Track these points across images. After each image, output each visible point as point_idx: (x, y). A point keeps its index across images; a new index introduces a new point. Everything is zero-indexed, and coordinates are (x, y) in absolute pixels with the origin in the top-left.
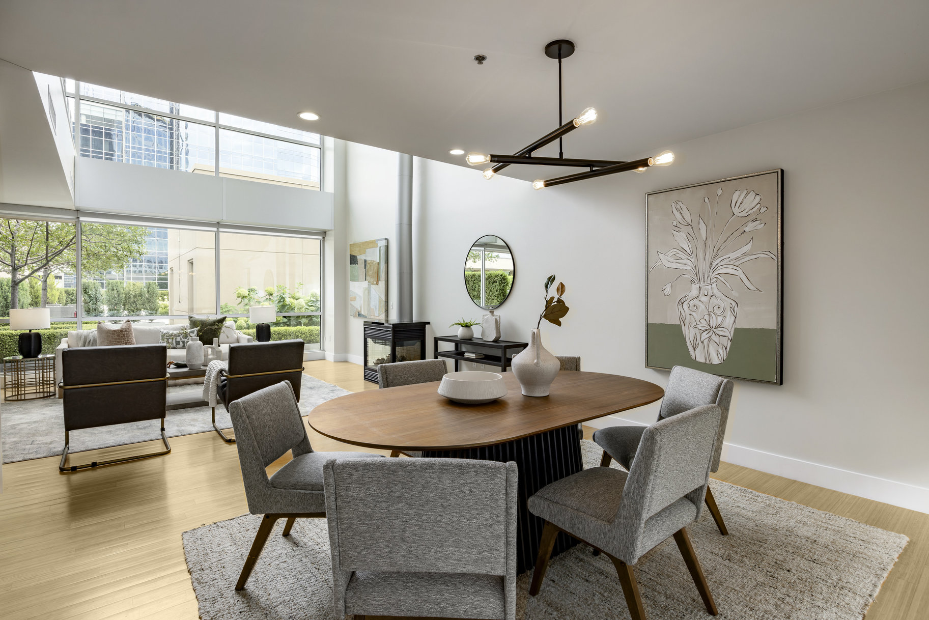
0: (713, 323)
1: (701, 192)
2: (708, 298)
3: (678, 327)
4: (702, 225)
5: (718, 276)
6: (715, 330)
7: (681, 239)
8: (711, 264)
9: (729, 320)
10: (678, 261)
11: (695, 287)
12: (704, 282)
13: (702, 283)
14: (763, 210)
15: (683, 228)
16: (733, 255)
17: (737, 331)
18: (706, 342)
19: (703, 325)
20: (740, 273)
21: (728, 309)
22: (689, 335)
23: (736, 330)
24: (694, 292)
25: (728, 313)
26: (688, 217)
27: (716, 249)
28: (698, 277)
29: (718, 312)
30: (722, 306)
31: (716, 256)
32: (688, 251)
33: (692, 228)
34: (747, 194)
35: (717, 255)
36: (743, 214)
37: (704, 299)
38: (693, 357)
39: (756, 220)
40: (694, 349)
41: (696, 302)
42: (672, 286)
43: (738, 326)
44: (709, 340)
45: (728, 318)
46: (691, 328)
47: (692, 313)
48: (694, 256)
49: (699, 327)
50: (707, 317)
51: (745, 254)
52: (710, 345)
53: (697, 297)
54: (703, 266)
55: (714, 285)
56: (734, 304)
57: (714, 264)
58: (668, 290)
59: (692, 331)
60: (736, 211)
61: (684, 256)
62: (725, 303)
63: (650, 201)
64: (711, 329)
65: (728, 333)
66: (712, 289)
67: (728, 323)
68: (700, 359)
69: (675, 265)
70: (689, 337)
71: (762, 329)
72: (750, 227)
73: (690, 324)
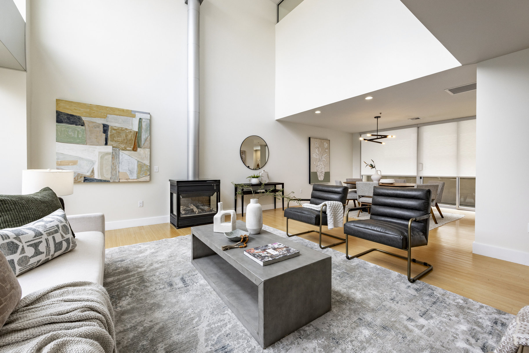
1: (320, 140)
5: (322, 160)
7: (317, 150)
9: (324, 170)
11: (319, 162)
14: (328, 147)
16: (325, 156)
17: (325, 173)
20: (325, 160)
21: (324, 168)
22: (318, 174)
23: (325, 172)
24: (319, 164)
26: (318, 146)
27: (322, 154)
28: (320, 161)
29: (322, 168)
31: (322, 156)
34: (326, 143)
36: (326, 147)
37: (320, 165)
40: (319, 177)
44: (321, 175)
47: (319, 169)
50: (321, 170)
54: (320, 158)
58: (315, 163)
59: (319, 173)
61: (317, 155)
62: (323, 166)
63: (311, 139)
64: (322, 172)
65: (324, 173)
66: (322, 163)
67: (324, 171)
68: (320, 180)
69: (316, 157)
70: (318, 175)
71: (328, 172)
72: (327, 150)
73: (318, 171)
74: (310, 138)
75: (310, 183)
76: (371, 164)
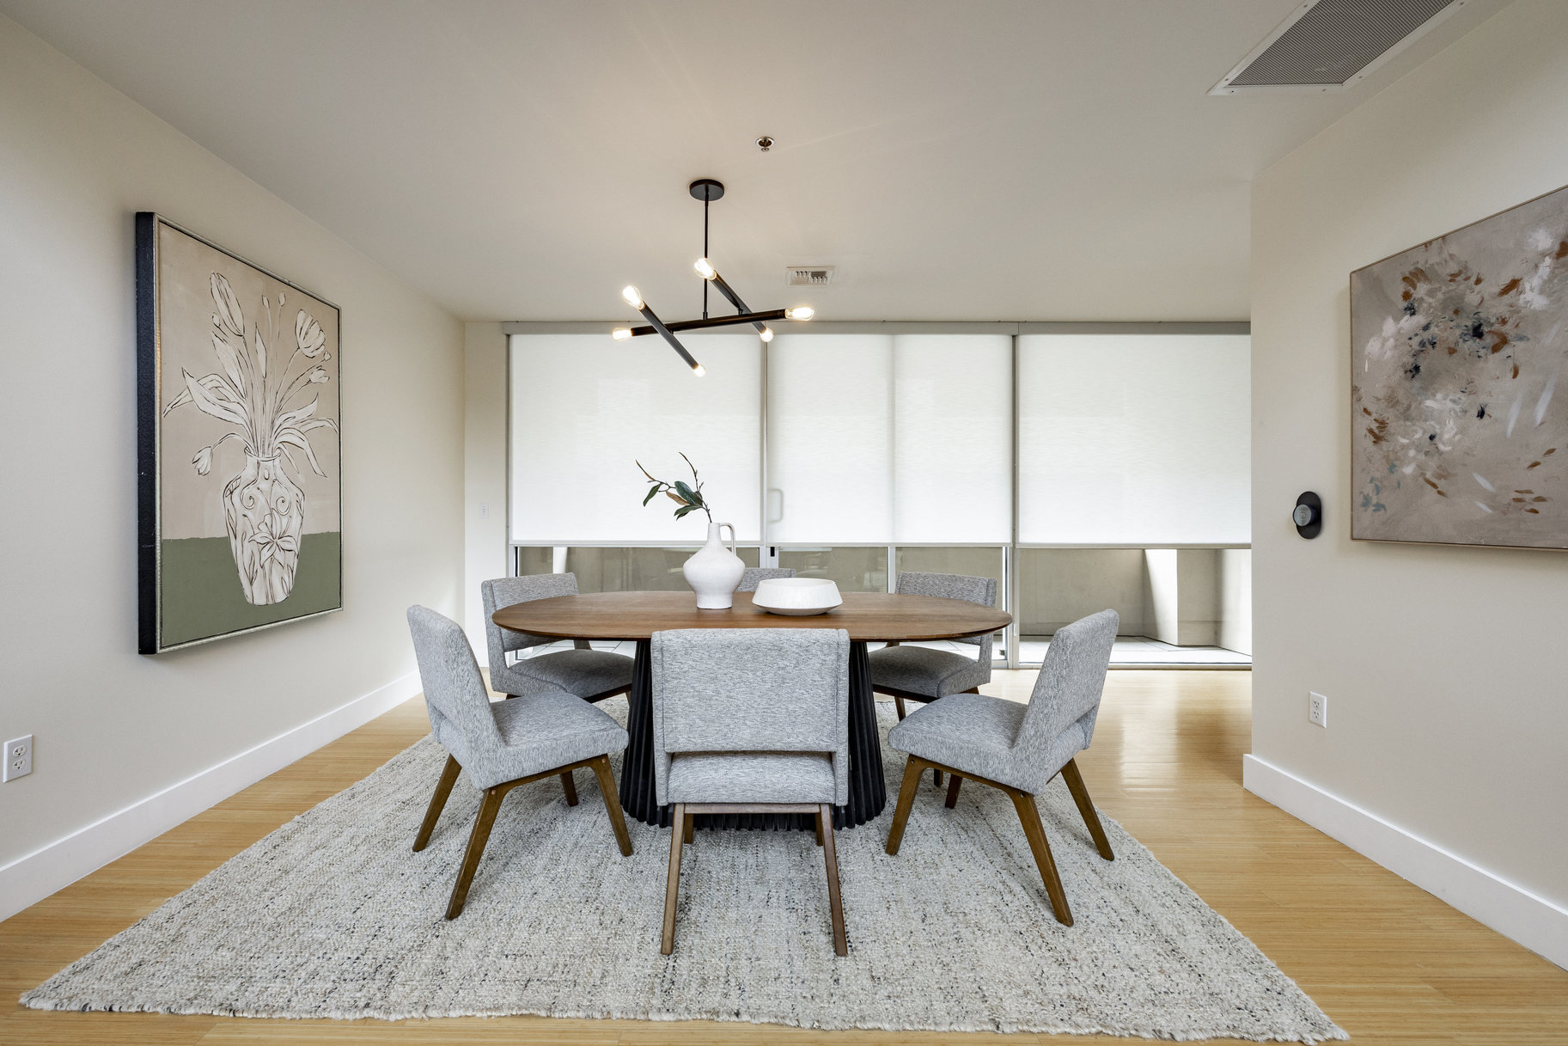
0: (277, 531)
1: (260, 282)
2: (270, 481)
3: (225, 542)
4: (259, 345)
5: (281, 445)
6: (279, 542)
7: (227, 354)
8: (273, 422)
9: (296, 520)
10: (223, 403)
11: (252, 460)
12: (264, 453)
13: (260, 454)
14: (327, 357)
15: (232, 338)
16: (301, 415)
17: (307, 540)
18: (269, 566)
19: (262, 535)
20: (306, 445)
21: (294, 504)
22: (243, 554)
23: (303, 536)
24: (249, 473)
25: (294, 512)
26: (238, 319)
27: (279, 397)
28: (254, 442)
29: (282, 508)
30: (287, 499)
31: (277, 409)
32: (239, 388)
33: (246, 345)
34: (312, 323)
35: (280, 409)
36: (308, 352)
37: (264, 485)
38: (249, 600)
39: (320, 368)
40: (251, 583)
41: (252, 490)
42: (212, 454)
43: (306, 532)
44: (272, 562)
45: (294, 518)
46: (246, 543)
47: (246, 512)
48: (249, 400)
49: (257, 538)
50: (268, 519)
51: (311, 417)
52: (273, 571)
53: (254, 482)
54: (262, 425)
55: (277, 461)
56: (300, 495)
57: (277, 423)
58: (205, 463)
59: (247, 548)
60: (302, 343)
61: (233, 396)
62: (291, 494)
63: (164, 238)
64: (274, 540)
65: (295, 545)
66: (275, 468)
67: (294, 527)
68: (260, 600)
69: (217, 411)
70: (242, 559)
71: (329, 534)
72: (316, 376)
73: (244, 533)
74: (144, 222)
75: (147, 646)
76: (679, 485)
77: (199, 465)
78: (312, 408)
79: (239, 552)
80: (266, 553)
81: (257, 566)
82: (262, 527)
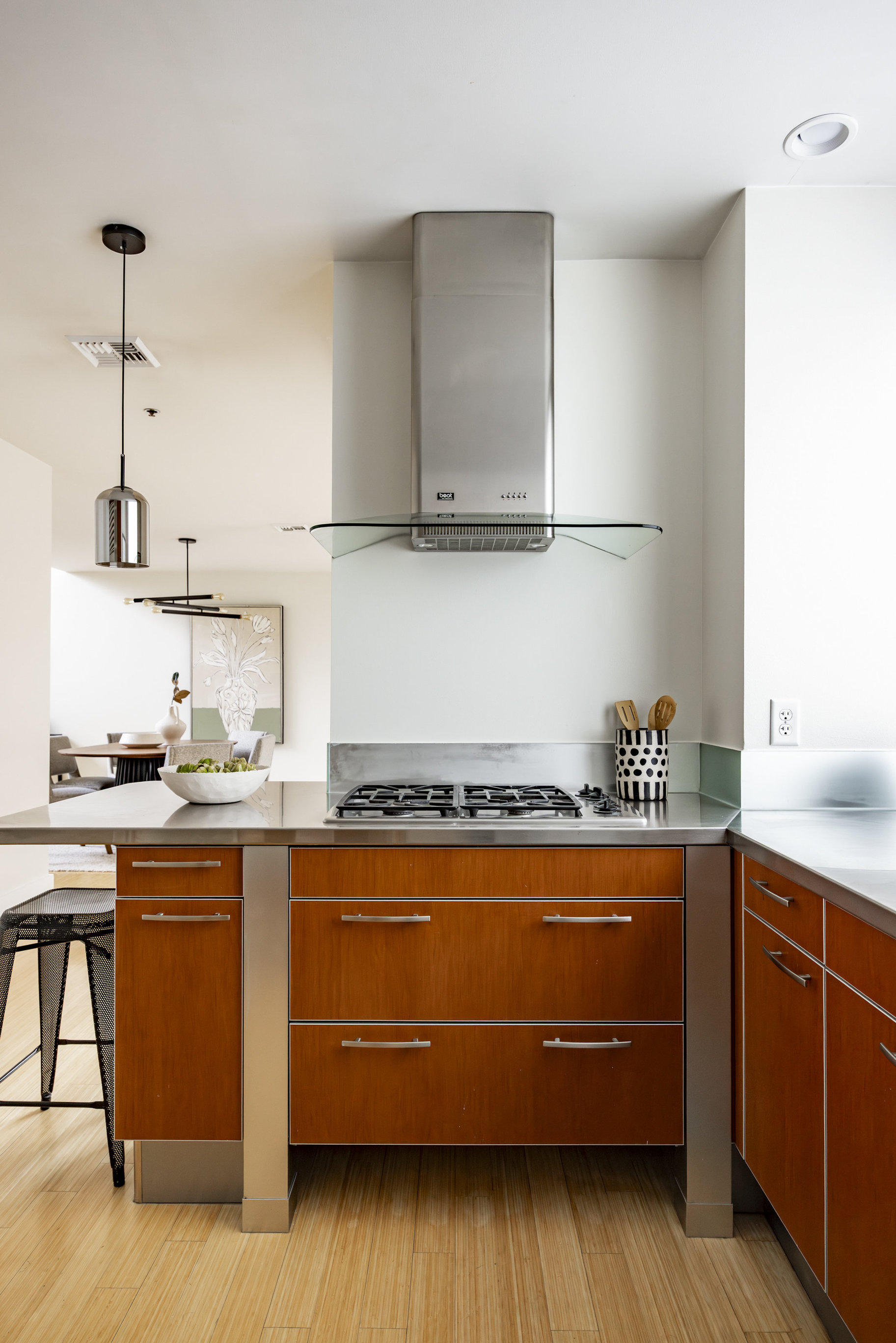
0: (241, 706)
2: (238, 687)
3: (217, 710)
4: (233, 635)
5: (244, 673)
6: (243, 711)
7: (218, 643)
8: (240, 664)
9: (252, 703)
10: (216, 660)
11: (229, 680)
12: (235, 676)
13: (233, 677)
14: (272, 630)
15: (220, 636)
16: (254, 659)
17: (258, 711)
18: (236, 720)
19: (235, 708)
20: (258, 671)
21: (251, 696)
22: (224, 715)
23: (257, 710)
24: (228, 684)
25: (251, 698)
26: (223, 629)
27: (243, 654)
28: (230, 673)
29: (245, 698)
30: (247, 694)
31: (243, 659)
32: (224, 654)
33: (226, 637)
34: (263, 618)
35: (243, 657)
36: (259, 632)
37: (235, 689)
38: (228, 732)
39: (267, 636)
40: (228, 725)
41: (229, 691)
42: (211, 679)
43: (257, 708)
44: (239, 718)
46: (226, 711)
47: (226, 699)
48: (228, 657)
49: (232, 709)
50: (237, 702)
51: (261, 659)
52: (240, 722)
53: (230, 687)
54: (234, 665)
55: (242, 679)
56: (255, 692)
57: (242, 664)
58: (208, 682)
59: (227, 712)
60: (256, 628)
61: (218, 656)
62: (249, 692)
64: (240, 710)
65: (253, 713)
66: (243, 682)
67: (252, 706)
69: (214, 664)
70: (225, 717)
71: (276, 709)
72: (264, 641)
73: (225, 707)
77: (206, 683)
78: (263, 654)
79: (223, 713)
80: (236, 715)
81: (231, 719)
82: (234, 705)
